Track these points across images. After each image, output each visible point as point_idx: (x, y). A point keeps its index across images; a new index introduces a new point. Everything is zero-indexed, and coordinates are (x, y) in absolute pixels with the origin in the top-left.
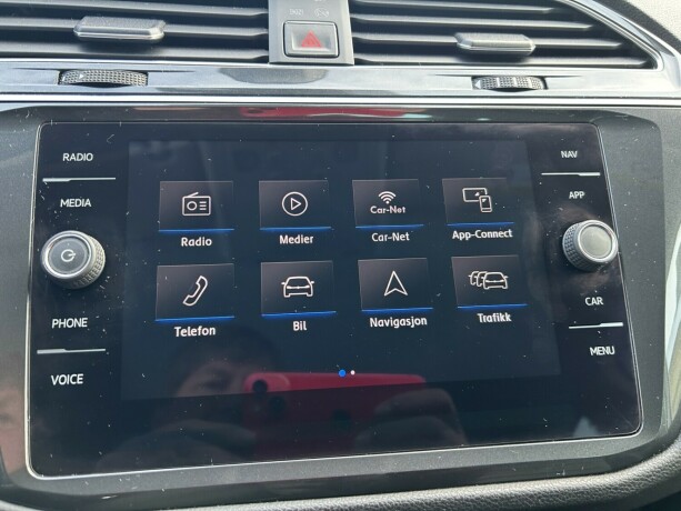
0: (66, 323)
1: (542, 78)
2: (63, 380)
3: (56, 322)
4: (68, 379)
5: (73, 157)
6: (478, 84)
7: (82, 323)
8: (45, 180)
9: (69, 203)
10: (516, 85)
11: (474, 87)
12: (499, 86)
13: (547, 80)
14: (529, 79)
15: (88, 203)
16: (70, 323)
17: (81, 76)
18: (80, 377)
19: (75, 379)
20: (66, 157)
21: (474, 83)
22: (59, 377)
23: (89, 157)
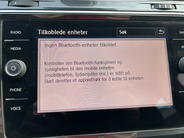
0: (14, 90)
1: (175, 5)
2: (14, 109)
3: (11, 90)
4: (16, 108)
5: (14, 32)
6: (153, 7)
7: (20, 90)
8: (5, 40)
9: (13, 49)
10: (166, 7)
11: (152, 8)
12: (160, 7)
13: (176, 6)
14: (170, 5)
15: (20, 49)
16: (16, 90)
17: (16, 3)
18: (20, 108)
19: (18, 108)
20: (12, 32)
21: (151, 6)
22: (13, 108)
23: (20, 32)
